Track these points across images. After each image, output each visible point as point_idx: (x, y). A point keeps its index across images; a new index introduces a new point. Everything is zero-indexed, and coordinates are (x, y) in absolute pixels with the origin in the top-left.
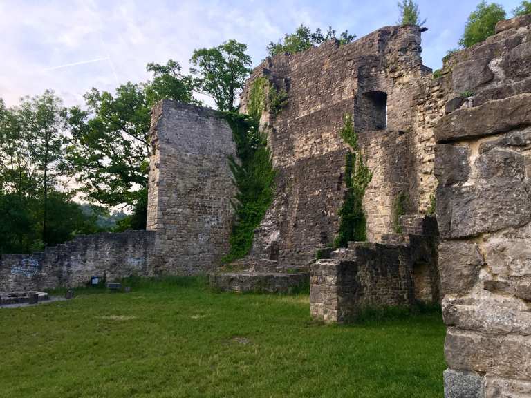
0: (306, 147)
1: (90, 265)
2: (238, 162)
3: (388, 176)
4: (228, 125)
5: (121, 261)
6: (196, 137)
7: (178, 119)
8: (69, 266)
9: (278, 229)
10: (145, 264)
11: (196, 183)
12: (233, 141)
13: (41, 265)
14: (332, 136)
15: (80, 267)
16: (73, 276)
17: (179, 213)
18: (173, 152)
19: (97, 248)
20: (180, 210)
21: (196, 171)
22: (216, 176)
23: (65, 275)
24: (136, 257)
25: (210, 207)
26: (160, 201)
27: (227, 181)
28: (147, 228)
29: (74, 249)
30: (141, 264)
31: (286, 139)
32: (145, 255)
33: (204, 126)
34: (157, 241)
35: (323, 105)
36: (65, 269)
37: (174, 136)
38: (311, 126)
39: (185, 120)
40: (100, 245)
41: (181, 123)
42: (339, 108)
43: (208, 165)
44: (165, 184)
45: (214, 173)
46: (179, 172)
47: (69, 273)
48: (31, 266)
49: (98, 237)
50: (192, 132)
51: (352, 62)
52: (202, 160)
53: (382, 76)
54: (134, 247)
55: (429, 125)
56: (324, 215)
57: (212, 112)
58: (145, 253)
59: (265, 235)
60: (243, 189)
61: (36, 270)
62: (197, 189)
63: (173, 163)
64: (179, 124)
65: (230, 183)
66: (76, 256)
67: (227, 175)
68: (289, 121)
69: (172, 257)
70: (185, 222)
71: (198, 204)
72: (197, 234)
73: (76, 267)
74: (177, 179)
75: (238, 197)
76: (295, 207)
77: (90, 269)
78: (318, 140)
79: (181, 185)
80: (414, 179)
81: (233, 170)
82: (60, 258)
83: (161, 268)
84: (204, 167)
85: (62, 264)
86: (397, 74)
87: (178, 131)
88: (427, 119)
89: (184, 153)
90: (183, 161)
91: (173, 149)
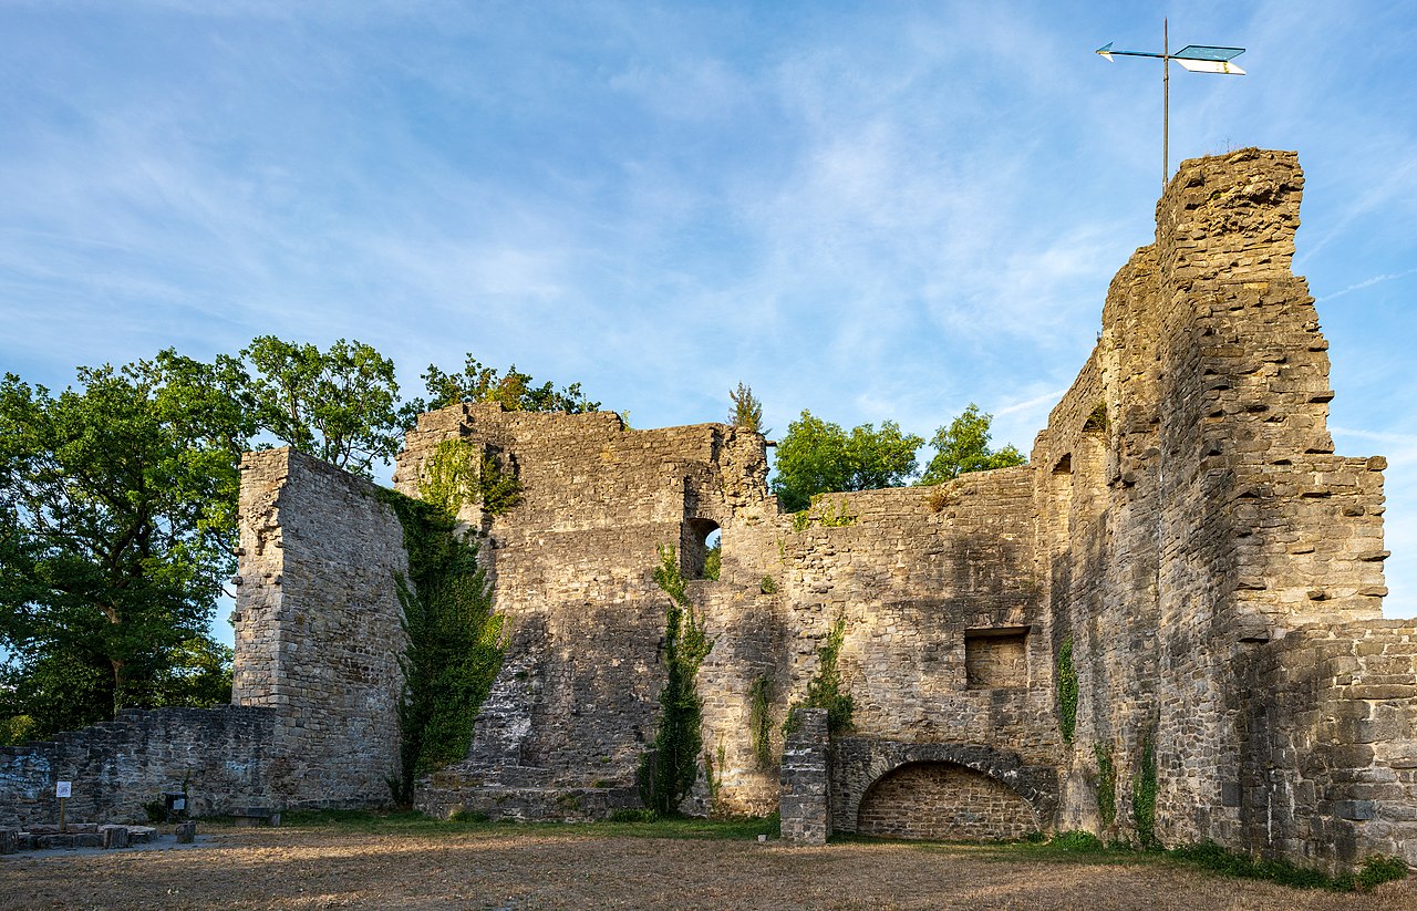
0: (576, 585)
1: (156, 771)
2: (411, 587)
3: (741, 649)
4: (396, 517)
5: (214, 764)
6: (345, 532)
7: (315, 492)
8: (113, 772)
9: (525, 717)
10: (256, 772)
11: (344, 621)
12: (404, 548)
13: (57, 769)
14: (635, 575)
15: (135, 776)
16: (124, 794)
17: (314, 677)
18: (305, 557)
19: (168, 738)
20: (317, 671)
21: (344, 599)
22: (376, 611)
23: (106, 791)
24: (242, 758)
25: (366, 669)
26: (283, 651)
27: (394, 622)
28: (234, 701)
29: (124, 738)
30: (249, 772)
31: (528, 563)
32: (257, 754)
33: (358, 513)
34: (279, 729)
35: (610, 521)
36: (105, 778)
37: (308, 523)
38: (587, 551)
39: (326, 495)
40: (173, 732)
41: (320, 500)
42: (648, 533)
43: (365, 590)
44: (292, 618)
45: (372, 604)
46: (317, 596)
47: (115, 787)
48: (35, 772)
49: (170, 716)
50: (337, 522)
51: (671, 466)
52: (353, 577)
53: (716, 498)
54: (236, 737)
55: (811, 589)
56: (632, 699)
57: (372, 489)
58: (257, 750)
59: (503, 726)
60: (417, 639)
61: (46, 780)
62: (346, 633)
63: (306, 577)
64: (317, 501)
65: (398, 625)
66: (127, 753)
67: (393, 610)
68: (527, 533)
69: (303, 760)
70: (326, 695)
71: (346, 661)
72: (345, 719)
73: (128, 776)
74: (312, 611)
75: (410, 653)
76: (559, 683)
77: (156, 780)
78: (604, 578)
79: (319, 623)
80: (785, 659)
81: (403, 603)
82: (95, 755)
83: (287, 779)
84: (358, 593)
85: (99, 769)
86: (739, 501)
87: (315, 515)
88: (808, 580)
89: (325, 561)
90: (322, 576)
91: (307, 552)
